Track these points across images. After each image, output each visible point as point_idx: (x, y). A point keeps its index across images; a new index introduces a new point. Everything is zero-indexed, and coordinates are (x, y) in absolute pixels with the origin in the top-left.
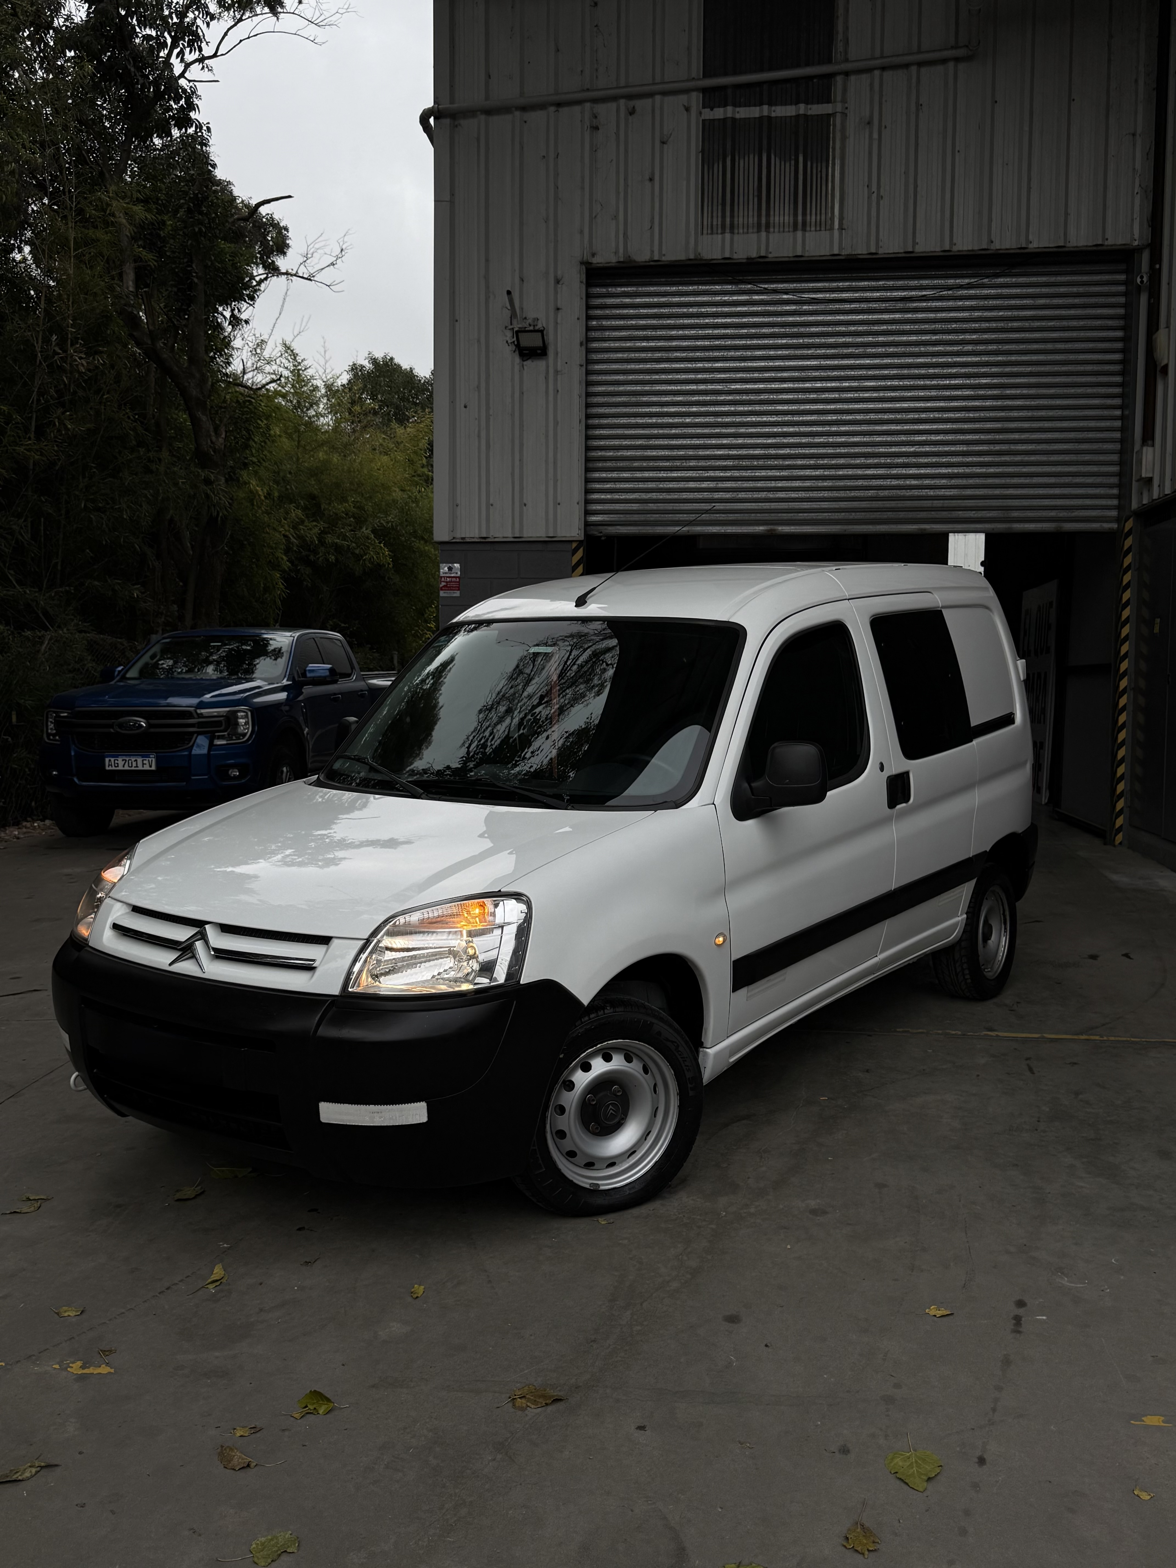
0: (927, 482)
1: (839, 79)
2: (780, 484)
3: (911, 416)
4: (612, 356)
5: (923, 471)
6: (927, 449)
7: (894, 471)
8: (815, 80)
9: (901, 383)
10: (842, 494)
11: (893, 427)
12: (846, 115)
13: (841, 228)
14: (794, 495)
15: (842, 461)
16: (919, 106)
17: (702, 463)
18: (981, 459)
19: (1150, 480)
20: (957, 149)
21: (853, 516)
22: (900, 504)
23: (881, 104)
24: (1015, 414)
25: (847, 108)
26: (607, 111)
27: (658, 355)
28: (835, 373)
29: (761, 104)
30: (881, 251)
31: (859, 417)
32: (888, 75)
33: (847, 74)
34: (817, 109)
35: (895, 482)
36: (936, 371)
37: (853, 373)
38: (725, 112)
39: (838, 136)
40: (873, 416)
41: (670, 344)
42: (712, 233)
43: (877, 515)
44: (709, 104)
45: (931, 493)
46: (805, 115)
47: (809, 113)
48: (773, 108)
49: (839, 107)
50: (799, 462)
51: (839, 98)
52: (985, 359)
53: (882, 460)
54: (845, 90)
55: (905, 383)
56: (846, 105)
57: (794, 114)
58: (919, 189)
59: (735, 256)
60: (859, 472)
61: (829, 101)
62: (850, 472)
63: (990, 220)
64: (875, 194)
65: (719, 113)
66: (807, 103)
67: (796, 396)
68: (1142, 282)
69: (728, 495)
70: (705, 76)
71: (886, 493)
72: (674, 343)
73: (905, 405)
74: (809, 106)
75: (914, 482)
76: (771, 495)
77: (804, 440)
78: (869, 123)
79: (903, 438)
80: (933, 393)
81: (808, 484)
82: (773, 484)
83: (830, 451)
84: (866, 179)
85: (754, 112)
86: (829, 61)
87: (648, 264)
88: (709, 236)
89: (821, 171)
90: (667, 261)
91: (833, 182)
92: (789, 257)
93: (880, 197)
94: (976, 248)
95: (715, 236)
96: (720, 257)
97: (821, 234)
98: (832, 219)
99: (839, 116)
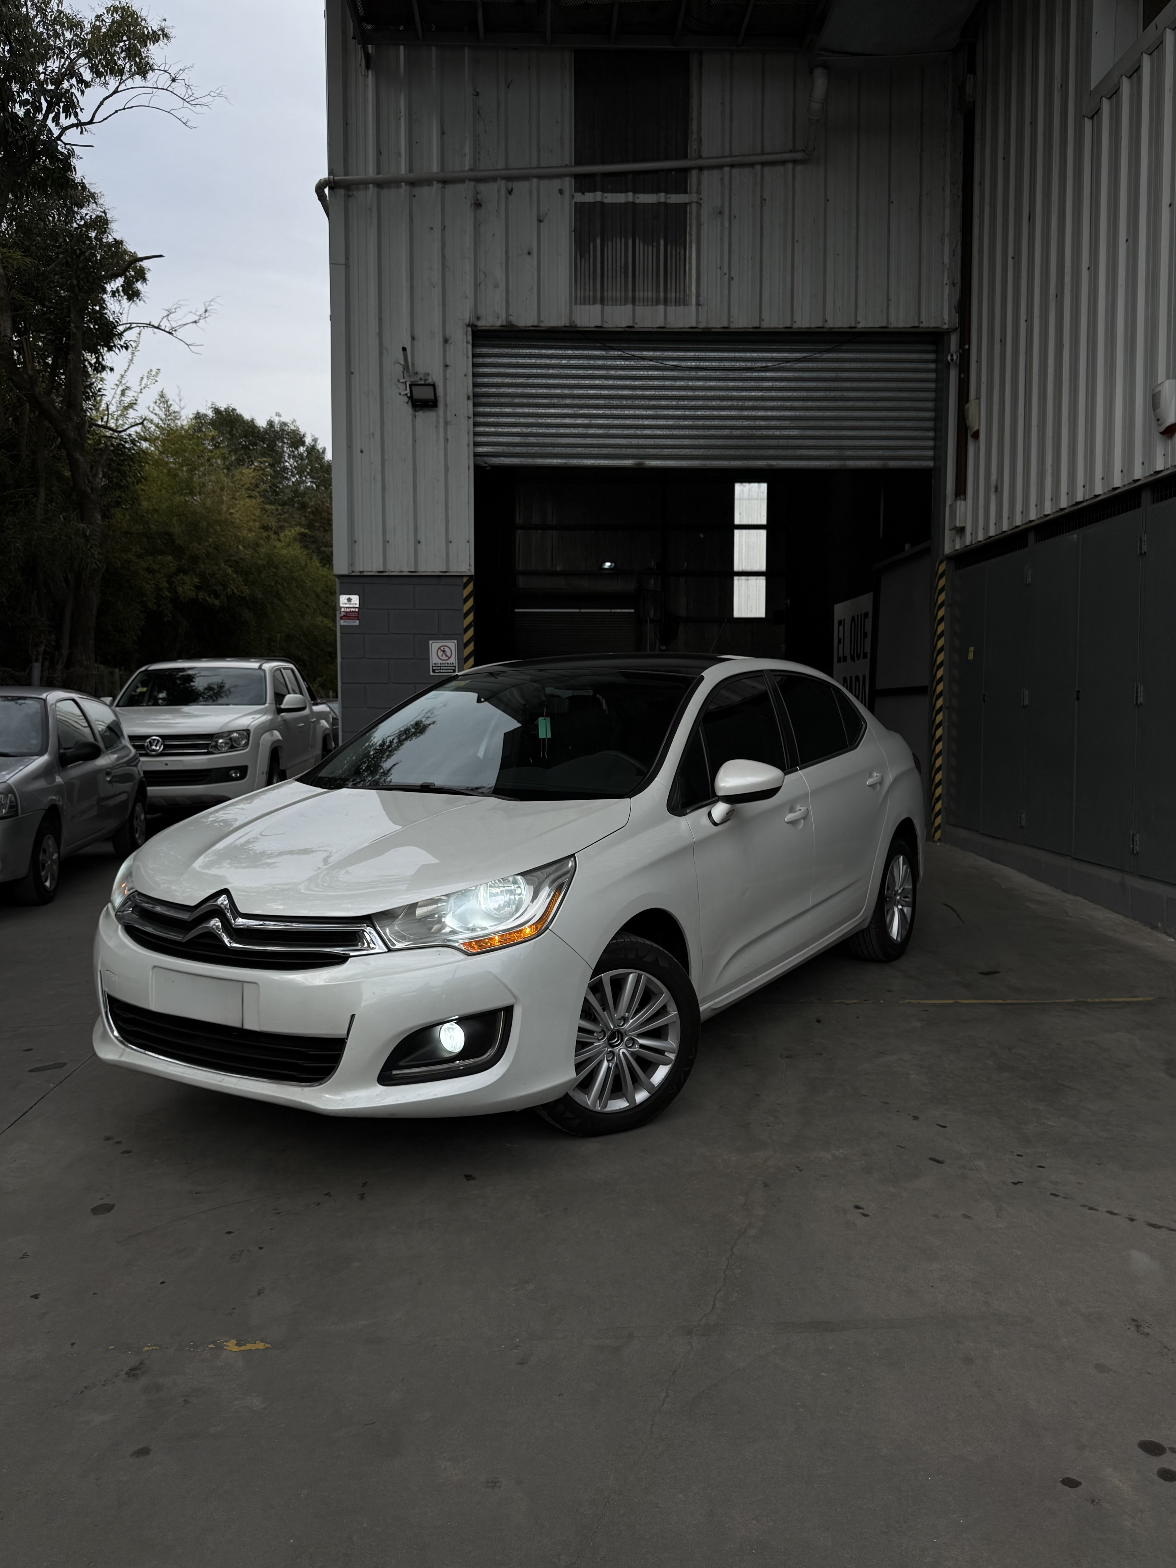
0: (774, 423)
1: (694, 174)
2: (646, 422)
5: (770, 413)
6: (773, 394)
7: (746, 413)
12: (700, 206)
13: (698, 304)
14: (659, 432)
15: (699, 403)
16: (763, 200)
17: (577, 401)
19: (962, 529)
20: (796, 239)
23: (730, 196)
25: (701, 200)
26: (489, 191)
29: (626, 191)
30: (732, 326)
32: (736, 171)
33: (700, 169)
34: (675, 199)
35: (746, 423)
38: (595, 197)
39: (694, 224)
42: (584, 303)
44: (581, 189)
46: (665, 203)
47: (669, 202)
48: (637, 195)
49: (694, 198)
51: (694, 190)
54: (699, 184)
56: (701, 196)
57: (655, 201)
58: (764, 273)
59: (605, 326)
61: (685, 193)
63: (825, 302)
64: (727, 275)
65: (589, 197)
66: (666, 191)
68: (952, 359)
70: (576, 164)
74: (668, 195)
76: (639, 432)
78: (720, 213)
82: (640, 422)
83: (690, 393)
84: (719, 262)
85: (620, 198)
86: (685, 157)
87: (528, 329)
88: (582, 306)
89: (680, 253)
90: (545, 327)
91: (690, 263)
92: (653, 328)
93: (731, 279)
94: (813, 326)
95: (587, 307)
96: (592, 325)
97: (680, 309)
98: (690, 296)
99: (694, 205)
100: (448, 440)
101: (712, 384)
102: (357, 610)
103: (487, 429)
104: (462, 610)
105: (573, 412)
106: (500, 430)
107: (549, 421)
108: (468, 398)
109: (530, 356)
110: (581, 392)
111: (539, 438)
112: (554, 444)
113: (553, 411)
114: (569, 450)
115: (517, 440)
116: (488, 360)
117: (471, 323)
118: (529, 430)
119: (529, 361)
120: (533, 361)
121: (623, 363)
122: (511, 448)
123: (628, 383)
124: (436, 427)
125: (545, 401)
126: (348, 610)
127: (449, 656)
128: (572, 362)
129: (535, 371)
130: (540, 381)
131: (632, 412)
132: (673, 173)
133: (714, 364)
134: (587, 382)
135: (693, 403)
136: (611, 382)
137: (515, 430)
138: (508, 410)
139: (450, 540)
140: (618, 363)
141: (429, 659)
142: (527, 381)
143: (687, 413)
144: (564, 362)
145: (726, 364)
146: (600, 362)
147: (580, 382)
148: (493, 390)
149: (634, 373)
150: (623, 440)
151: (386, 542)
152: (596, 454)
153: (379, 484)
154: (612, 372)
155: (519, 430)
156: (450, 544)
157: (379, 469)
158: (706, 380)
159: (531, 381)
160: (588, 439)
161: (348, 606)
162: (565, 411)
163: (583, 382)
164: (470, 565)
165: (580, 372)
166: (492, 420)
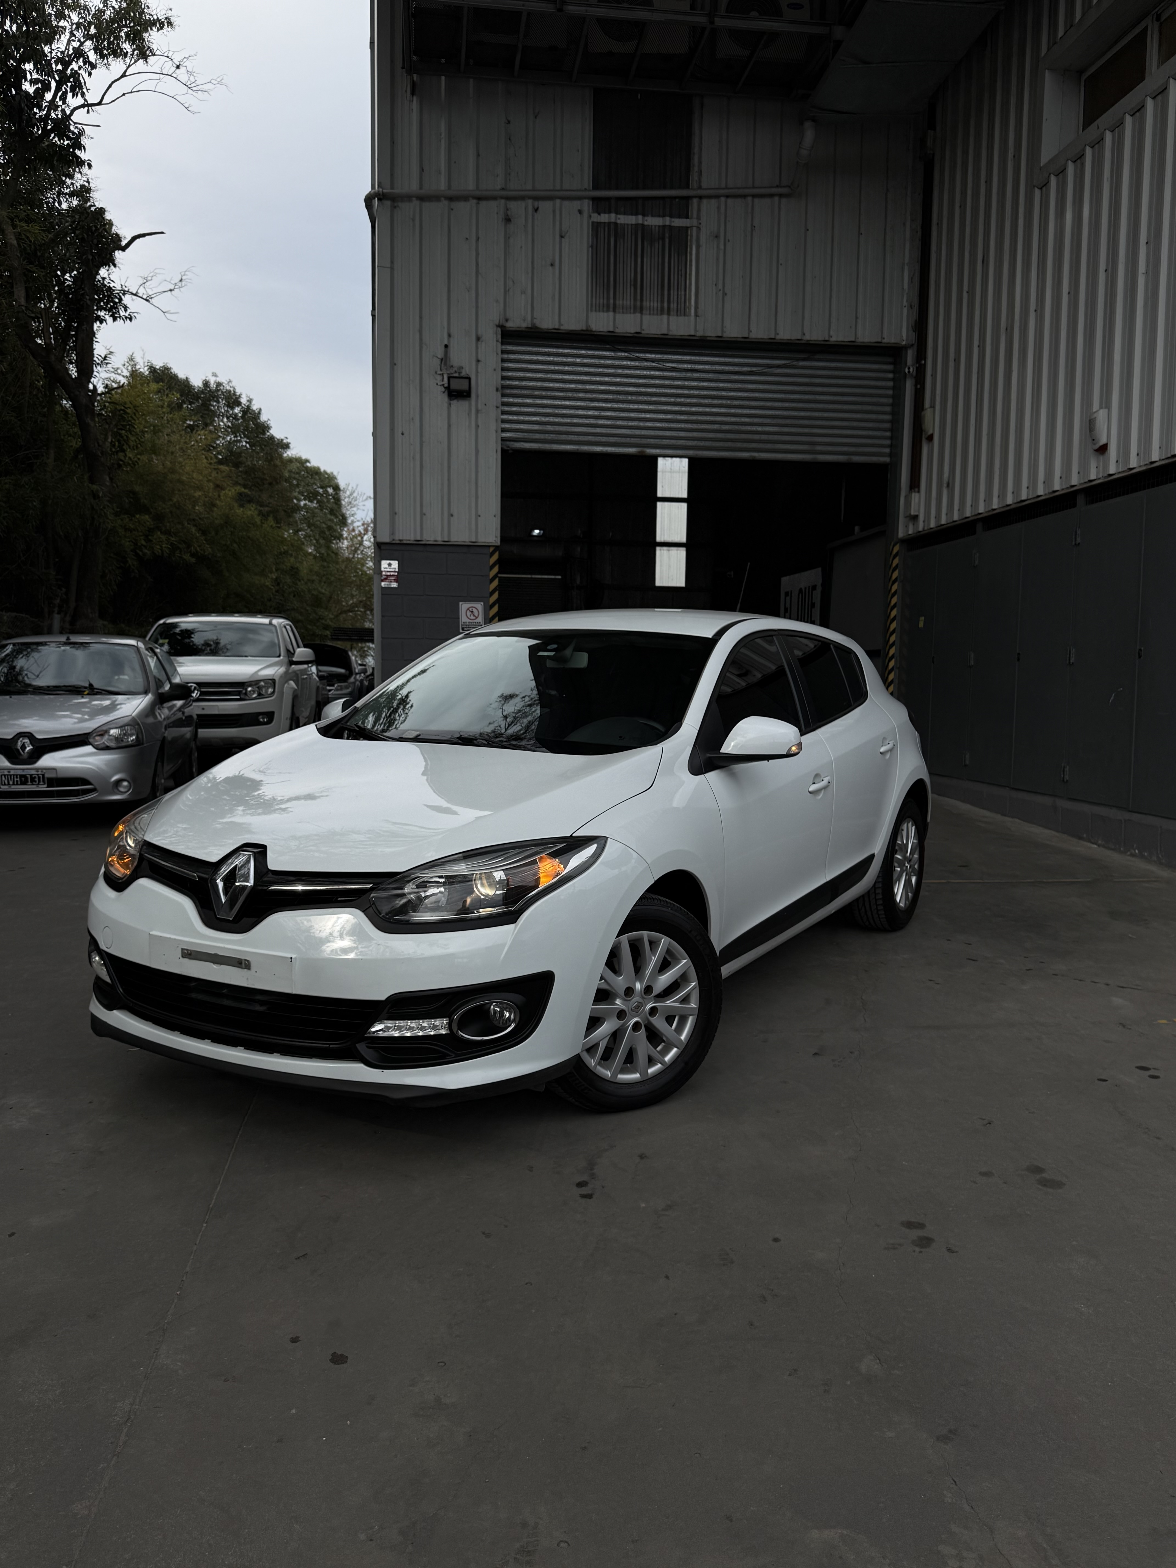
1: (695, 201)
2: (648, 416)
8: (677, 203)
12: (700, 230)
13: (696, 315)
14: (658, 425)
15: (694, 400)
16: (753, 227)
17: (589, 396)
19: (916, 517)
20: (779, 264)
22: (738, 436)
23: (725, 223)
25: (700, 224)
26: (518, 208)
29: (637, 214)
30: (724, 335)
32: (730, 202)
33: (700, 198)
34: (678, 222)
35: (733, 419)
38: (609, 218)
39: (694, 243)
42: (599, 311)
43: (720, 444)
44: (597, 210)
46: (669, 226)
47: (673, 224)
48: (646, 218)
49: (695, 222)
50: (663, 399)
51: (695, 215)
53: (724, 402)
54: (699, 210)
56: (700, 221)
57: (661, 224)
58: (752, 289)
59: (617, 331)
60: (708, 410)
61: (687, 217)
62: (702, 409)
63: (803, 317)
64: (721, 291)
65: (604, 218)
66: (671, 217)
68: (909, 372)
69: (609, 422)
70: (593, 189)
71: (727, 427)
74: (673, 219)
75: (747, 420)
76: (642, 424)
78: (716, 237)
81: (669, 417)
82: (643, 415)
83: (686, 392)
84: (715, 280)
85: (631, 220)
86: (688, 187)
87: (550, 331)
88: (598, 313)
89: (681, 271)
90: (565, 330)
91: (690, 279)
92: (657, 335)
93: (725, 294)
94: (793, 338)
95: (601, 314)
96: (605, 330)
97: (681, 319)
98: (690, 309)
99: (694, 229)
100: (478, 426)
101: (705, 384)
102: (396, 574)
103: (511, 417)
104: (488, 576)
105: (585, 404)
106: (522, 418)
107: (564, 411)
108: (497, 390)
109: (549, 354)
110: (593, 387)
111: (555, 427)
112: (568, 432)
113: (567, 403)
114: (581, 438)
115: (536, 427)
116: (512, 356)
117: (501, 323)
118: (547, 419)
119: (548, 359)
120: (552, 359)
121: (629, 363)
122: (531, 434)
123: (633, 381)
124: (468, 414)
125: (561, 394)
126: (388, 574)
127: (477, 616)
128: (585, 361)
129: (553, 368)
130: (557, 377)
131: (636, 406)
132: (677, 200)
133: (707, 367)
134: (598, 379)
135: (688, 400)
136: (618, 380)
137: (534, 419)
138: (529, 401)
139: (479, 514)
140: (625, 363)
141: (459, 618)
142: (545, 376)
143: (683, 409)
144: (578, 360)
145: (717, 368)
146: (609, 362)
147: (592, 378)
148: (517, 383)
149: (639, 372)
150: (628, 430)
151: (423, 514)
152: (604, 442)
153: (418, 463)
154: (620, 371)
155: (538, 419)
156: (479, 518)
157: (418, 449)
158: (700, 381)
159: (549, 376)
160: (598, 429)
161: (388, 570)
162: (579, 403)
163: (594, 379)
164: (496, 537)
165: (592, 370)
166: (514, 409)
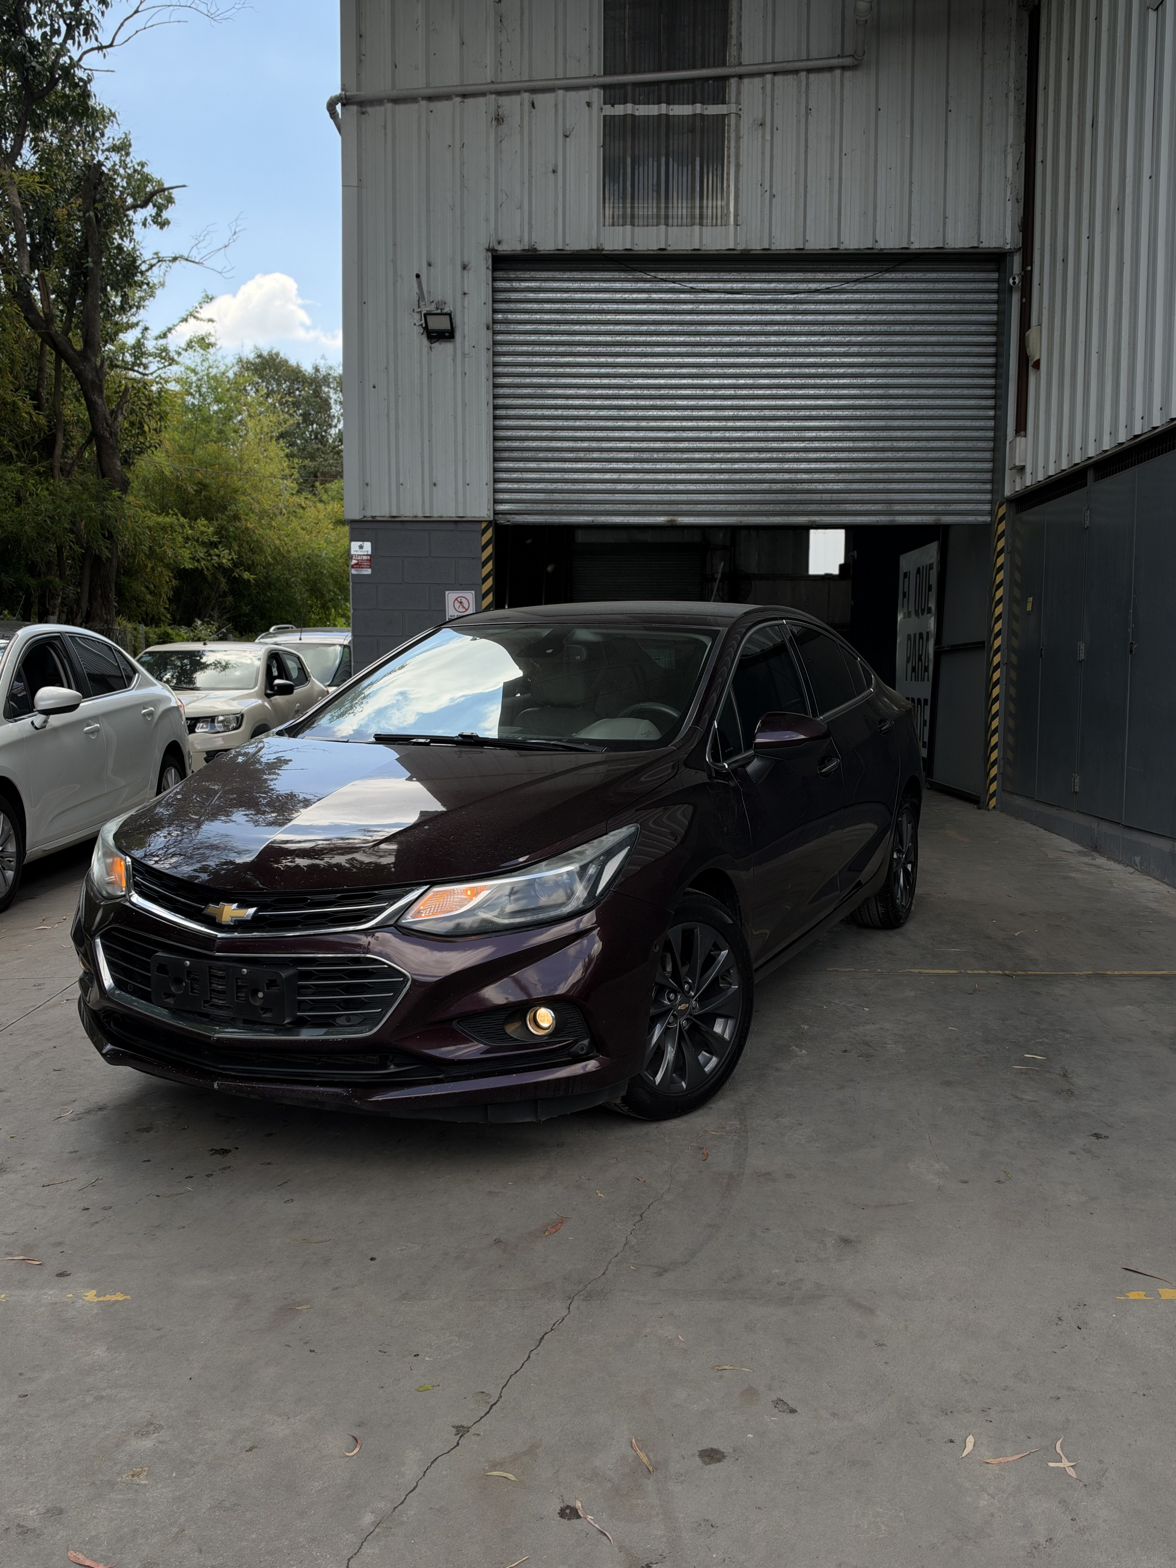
0: (816, 476)
1: (733, 82)
2: (679, 477)
3: (802, 413)
4: (517, 348)
5: (813, 466)
6: (816, 444)
7: (786, 466)
8: (710, 82)
9: (793, 381)
10: (737, 487)
11: (786, 424)
12: (740, 117)
13: (736, 224)
14: (692, 487)
15: (737, 455)
16: (808, 110)
17: (605, 455)
18: (865, 455)
19: (1022, 469)
20: (844, 152)
21: (748, 508)
22: (792, 497)
23: (772, 106)
24: (898, 413)
25: (740, 109)
26: (511, 105)
27: (561, 349)
28: (731, 371)
29: (659, 103)
30: (773, 247)
31: (754, 413)
32: (779, 79)
33: (741, 77)
35: (787, 476)
36: (825, 370)
37: (748, 371)
38: (625, 109)
39: (733, 135)
40: (767, 413)
41: (573, 338)
42: (613, 225)
43: (770, 507)
44: (610, 100)
45: (820, 486)
46: (701, 114)
47: (705, 113)
48: (671, 107)
49: (733, 108)
50: (697, 455)
51: (733, 100)
52: (870, 360)
53: (775, 455)
54: (739, 93)
55: (797, 381)
56: (740, 107)
57: (690, 113)
58: (808, 189)
59: (636, 248)
60: (754, 466)
61: (724, 102)
62: (745, 466)
63: (875, 221)
64: (768, 192)
66: (703, 103)
67: (694, 392)
68: (1014, 283)
69: (630, 487)
70: (605, 74)
71: (778, 486)
72: (577, 338)
73: (797, 402)
74: (705, 106)
75: (805, 476)
76: (671, 487)
77: (703, 434)
78: (761, 125)
79: (795, 434)
80: (822, 392)
81: (705, 476)
82: (673, 476)
83: (726, 445)
84: (759, 178)
85: (652, 110)
86: (724, 64)
87: (552, 253)
88: (612, 228)
89: (717, 169)
90: (570, 251)
91: (728, 180)
92: (687, 250)
93: (772, 196)
94: (862, 247)
95: (616, 228)
96: (621, 247)
97: (717, 230)
98: (728, 215)
99: (733, 118)
117: (491, 247)
